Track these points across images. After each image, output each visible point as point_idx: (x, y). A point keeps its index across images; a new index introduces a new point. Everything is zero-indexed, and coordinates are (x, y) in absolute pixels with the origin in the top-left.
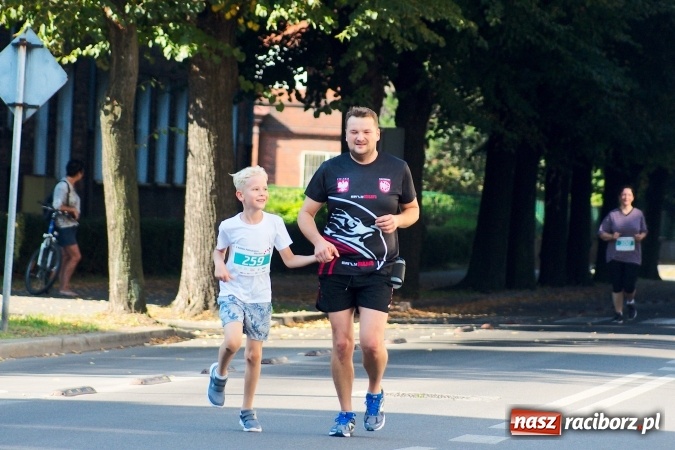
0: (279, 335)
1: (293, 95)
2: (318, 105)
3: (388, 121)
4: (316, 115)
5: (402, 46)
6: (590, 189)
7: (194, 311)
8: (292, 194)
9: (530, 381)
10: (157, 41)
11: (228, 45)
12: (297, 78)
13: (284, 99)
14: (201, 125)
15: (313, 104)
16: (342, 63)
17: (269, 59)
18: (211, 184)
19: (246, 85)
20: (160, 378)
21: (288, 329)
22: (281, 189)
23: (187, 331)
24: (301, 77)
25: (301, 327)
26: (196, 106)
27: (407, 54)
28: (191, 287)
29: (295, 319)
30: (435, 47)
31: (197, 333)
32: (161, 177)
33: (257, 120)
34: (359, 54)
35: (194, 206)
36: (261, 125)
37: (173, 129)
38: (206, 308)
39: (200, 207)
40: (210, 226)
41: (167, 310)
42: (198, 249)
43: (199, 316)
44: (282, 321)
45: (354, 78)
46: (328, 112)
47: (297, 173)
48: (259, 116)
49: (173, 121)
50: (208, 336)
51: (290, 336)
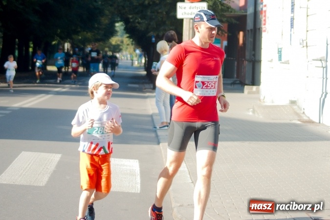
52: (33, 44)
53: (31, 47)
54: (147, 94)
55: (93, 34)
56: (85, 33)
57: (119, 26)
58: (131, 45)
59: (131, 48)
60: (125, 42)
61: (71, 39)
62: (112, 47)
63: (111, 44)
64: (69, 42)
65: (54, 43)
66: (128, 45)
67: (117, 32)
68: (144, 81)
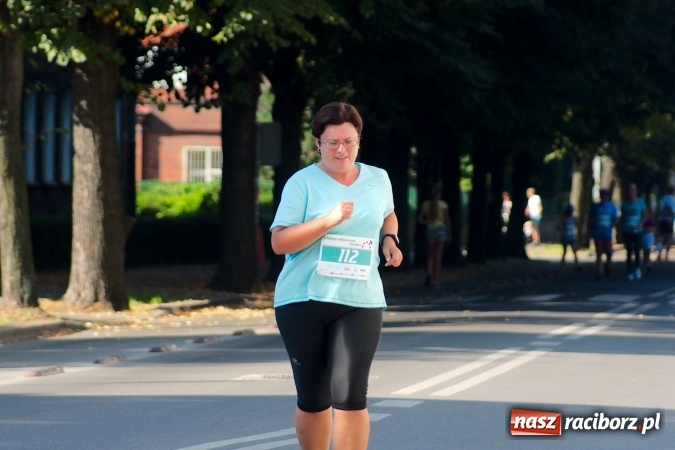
0: (167, 324)
1: (172, 95)
2: (197, 102)
3: (265, 116)
4: (197, 110)
5: (277, 44)
6: (460, 175)
7: (85, 304)
8: (175, 188)
9: (408, 359)
10: (41, 46)
11: (108, 49)
12: (175, 77)
13: (164, 98)
14: (86, 126)
15: (193, 101)
16: (220, 61)
17: (148, 59)
18: (97, 182)
19: (128, 86)
20: (54, 370)
21: (176, 318)
22: (165, 185)
23: (78, 323)
24: (180, 77)
25: (189, 316)
26: (81, 108)
27: (282, 50)
28: (82, 280)
29: (182, 309)
30: (308, 45)
31: (88, 324)
32: (49, 176)
33: (140, 118)
34: (236, 54)
35: (80, 203)
36: (144, 124)
37: (59, 130)
38: (96, 300)
39: (87, 204)
40: (98, 222)
41: (59, 304)
42: (87, 245)
43: (90, 309)
44: (170, 311)
45: (233, 70)
47: (179, 167)
48: (142, 115)
49: (58, 122)
50: (99, 327)
51: (179, 324)
52: (473, 162)
53: (467, 176)
61: (616, 140)
64: (609, 153)
65: (551, 156)
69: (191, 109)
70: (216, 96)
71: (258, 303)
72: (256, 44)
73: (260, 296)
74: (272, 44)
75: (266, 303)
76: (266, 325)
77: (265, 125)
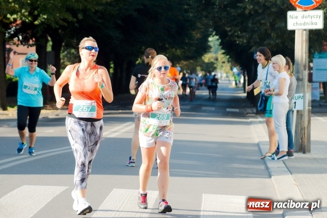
1: (20, 42)
2: (28, 44)
3: (49, 49)
4: (28, 47)
13: (17, 43)
15: (26, 44)
16: (35, 31)
17: (12, 31)
27: (55, 28)
33: (7, 49)
34: (39, 29)
36: (8, 51)
45: (38, 35)
46: (31, 46)
52: (115, 64)
53: (112, 68)
54: (250, 120)
55: (182, 50)
56: (174, 50)
57: (214, 40)
58: (226, 62)
59: (228, 66)
60: (219, 59)
62: (204, 65)
63: (203, 62)
65: (138, 62)
66: (224, 62)
67: (210, 47)
68: (244, 104)
69: (26, 47)
70: (33, 43)
71: (48, 108)
72: (46, 26)
73: (48, 106)
74: (53, 26)
75: (51, 108)
76: (52, 115)
77: (50, 52)
